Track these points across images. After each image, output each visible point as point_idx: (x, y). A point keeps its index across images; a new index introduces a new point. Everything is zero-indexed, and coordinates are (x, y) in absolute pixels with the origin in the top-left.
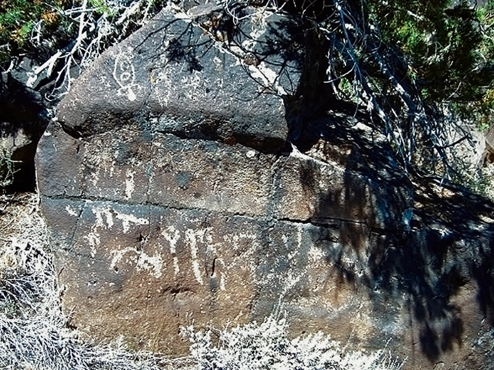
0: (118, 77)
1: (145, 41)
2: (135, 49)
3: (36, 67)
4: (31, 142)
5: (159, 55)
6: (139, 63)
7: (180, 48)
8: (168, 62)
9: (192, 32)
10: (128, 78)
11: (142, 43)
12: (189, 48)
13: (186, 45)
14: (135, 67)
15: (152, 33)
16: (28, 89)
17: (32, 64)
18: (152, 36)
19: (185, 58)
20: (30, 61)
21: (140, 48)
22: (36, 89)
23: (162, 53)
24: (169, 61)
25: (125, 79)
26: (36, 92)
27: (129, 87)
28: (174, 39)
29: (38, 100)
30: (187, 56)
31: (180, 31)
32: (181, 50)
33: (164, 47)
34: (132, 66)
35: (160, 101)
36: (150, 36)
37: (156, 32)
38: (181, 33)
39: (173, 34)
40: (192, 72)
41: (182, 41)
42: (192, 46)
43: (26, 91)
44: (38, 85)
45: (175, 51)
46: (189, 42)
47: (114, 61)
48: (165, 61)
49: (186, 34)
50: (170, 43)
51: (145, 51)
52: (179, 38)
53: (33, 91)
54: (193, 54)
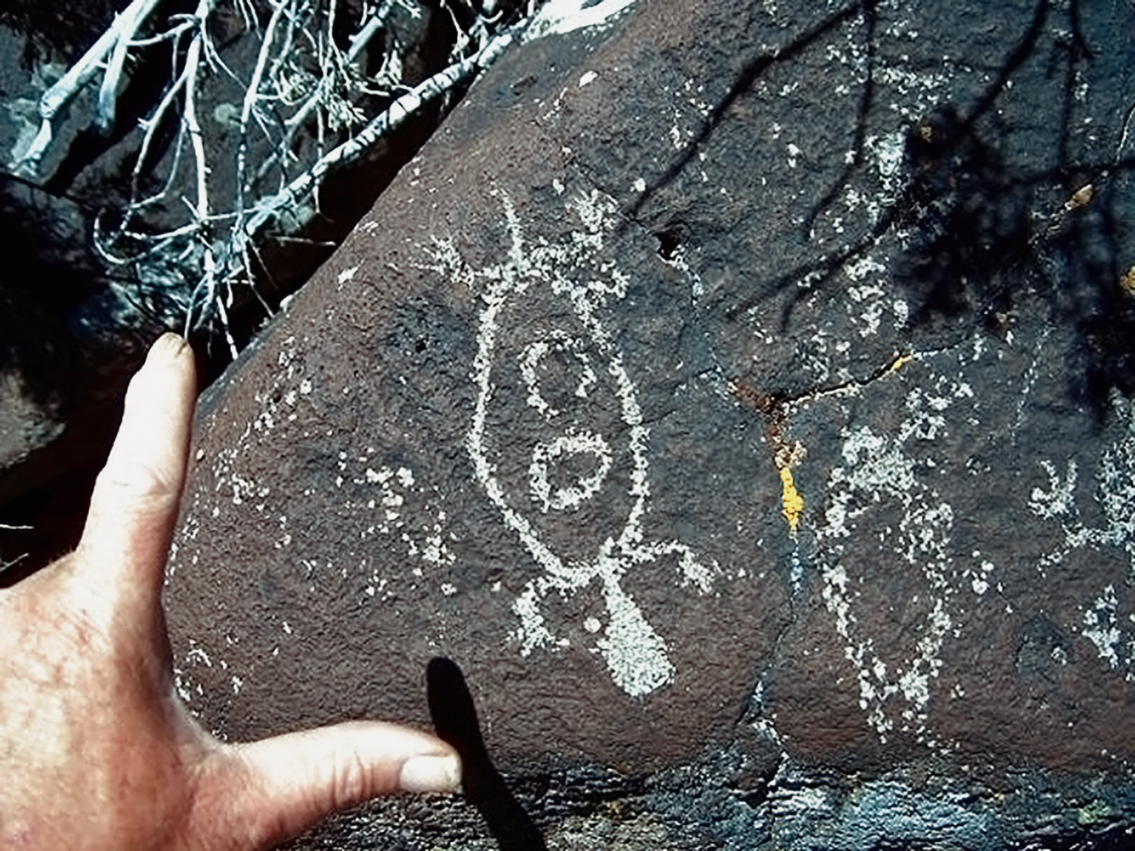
0: (515, 478)
1: (705, 132)
2: (631, 214)
3: (47, 69)
4: (59, 429)
5: (836, 263)
6: (674, 344)
7: (995, 192)
8: (907, 333)
9: (1076, 49)
10: (592, 485)
11: (690, 154)
12: (1069, 192)
13: (1040, 165)
14: (646, 388)
15: (760, 65)
16: (21, 191)
17: (30, 59)
18: (762, 86)
19: (1043, 282)
20: (22, 42)
21: (675, 197)
22: (57, 185)
23: (861, 250)
24: (919, 318)
25: (569, 498)
26: (59, 203)
27: (608, 569)
28: (947, 111)
29: (70, 243)
30: (1055, 265)
31: (987, 42)
32: (1007, 211)
33: (874, 183)
34: (617, 369)
35: (868, 691)
36: (743, 85)
37: (794, 50)
38: (995, 58)
39: (931, 65)
40: (1102, 412)
41: (1005, 129)
42: (1092, 175)
43: (11, 200)
44: (64, 165)
45: (960, 221)
46: (1065, 137)
47: (468, 323)
48: (888, 315)
49: (1035, 64)
50: (914, 146)
51: (717, 231)
52: (984, 104)
53: (41, 197)
54: (1099, 250)
